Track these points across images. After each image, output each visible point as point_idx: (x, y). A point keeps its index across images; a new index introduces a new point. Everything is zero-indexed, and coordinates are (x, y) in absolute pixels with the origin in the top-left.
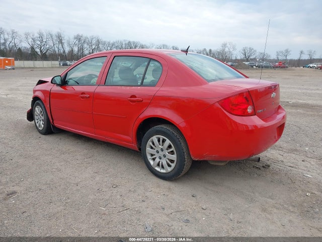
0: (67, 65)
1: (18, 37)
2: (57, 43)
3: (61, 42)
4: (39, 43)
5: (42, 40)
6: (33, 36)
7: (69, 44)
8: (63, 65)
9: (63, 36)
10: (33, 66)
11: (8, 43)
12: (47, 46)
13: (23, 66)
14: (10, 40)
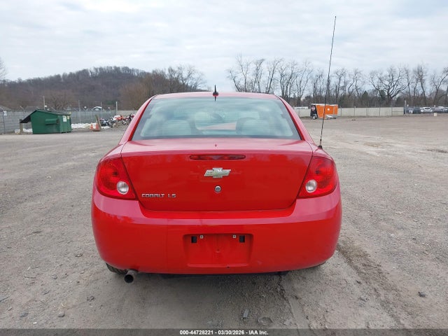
0: (420, 112)
1: (361, 78)
2: (415, 80)
3: (420, 79)
4: (387, 83)
5: (393, 79)
6: (381, 74)
7: (433, 82)
8: (413, 113)
9: (424, 70)
10: (365, 115)
11: (348, 86)
12: (399, 87)
13: (352, 115)
14: (351, 82)
